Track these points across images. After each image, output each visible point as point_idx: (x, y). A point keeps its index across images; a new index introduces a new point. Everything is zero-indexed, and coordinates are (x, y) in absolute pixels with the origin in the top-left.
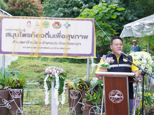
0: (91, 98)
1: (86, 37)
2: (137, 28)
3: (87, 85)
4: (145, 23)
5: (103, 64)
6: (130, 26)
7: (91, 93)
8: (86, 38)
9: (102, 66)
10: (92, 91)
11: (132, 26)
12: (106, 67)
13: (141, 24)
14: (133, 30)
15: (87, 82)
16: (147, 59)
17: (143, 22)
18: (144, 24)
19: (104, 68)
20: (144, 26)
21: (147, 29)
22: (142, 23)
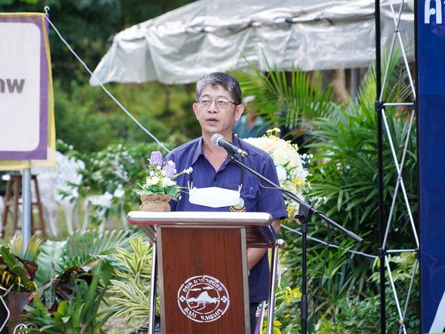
0: (47, 321)
1: (17, 86)
2: (171, 45)
3: (26, 270)
4: (207, 26)
5: (155, 183)
6: (143, 38)
7: (46, 300)
8: (15, 89)
9: (153, 191)
10: (49, 292)
11: (148, 38)
12: (166, 193)
13: (190, 30)
14: (153, 53)
15: (26, 261)
16: (285, 166)
17: (198, 20)
18: (203, 31)
19: (159, 199)
20: (203, 39)
21: (216, 49)
22: (193, 27)
